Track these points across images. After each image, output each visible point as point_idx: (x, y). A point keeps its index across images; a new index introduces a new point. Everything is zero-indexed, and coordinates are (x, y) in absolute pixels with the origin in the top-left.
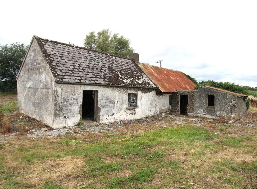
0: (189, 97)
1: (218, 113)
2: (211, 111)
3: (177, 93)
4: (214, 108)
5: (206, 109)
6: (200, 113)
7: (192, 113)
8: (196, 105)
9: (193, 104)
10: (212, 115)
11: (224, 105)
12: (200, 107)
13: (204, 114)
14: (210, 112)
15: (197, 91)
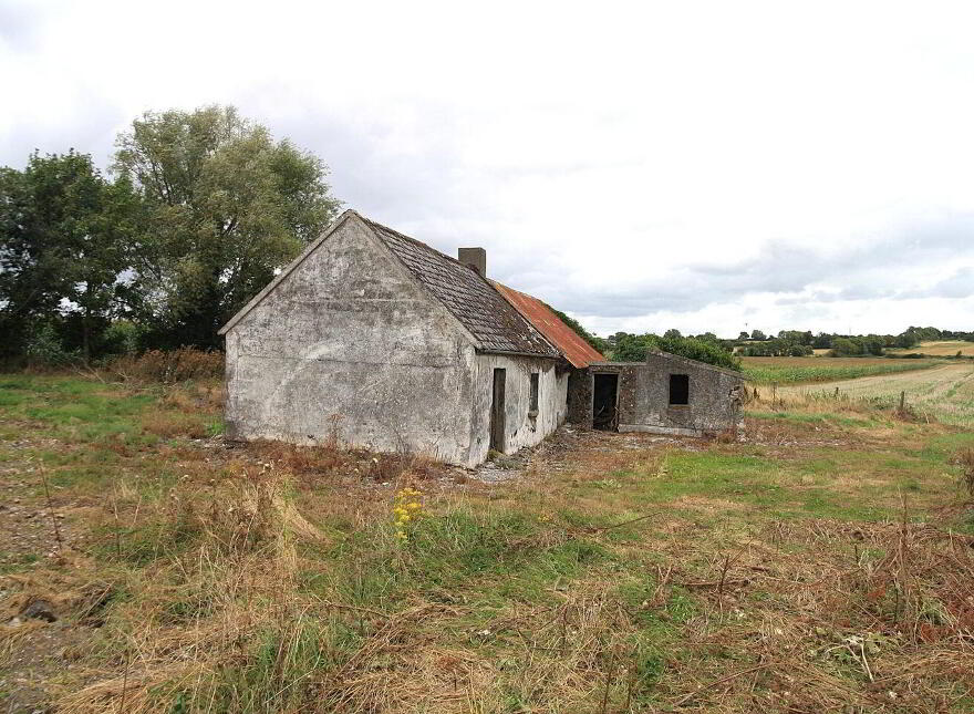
0: (619, 380)
1: (698, 421)
2: (681, 415)
3: (586, 370)
4: (689, 409)
5: (668, 413)
6: (652, 422)
7: (630, 423)
8: (640, 403)
9: (633, 400)
10: (682, 426)
11: (712, 399)
12: (653, 407)
13: (662, 424)
14: (677, 420)
15: (644, 364)
